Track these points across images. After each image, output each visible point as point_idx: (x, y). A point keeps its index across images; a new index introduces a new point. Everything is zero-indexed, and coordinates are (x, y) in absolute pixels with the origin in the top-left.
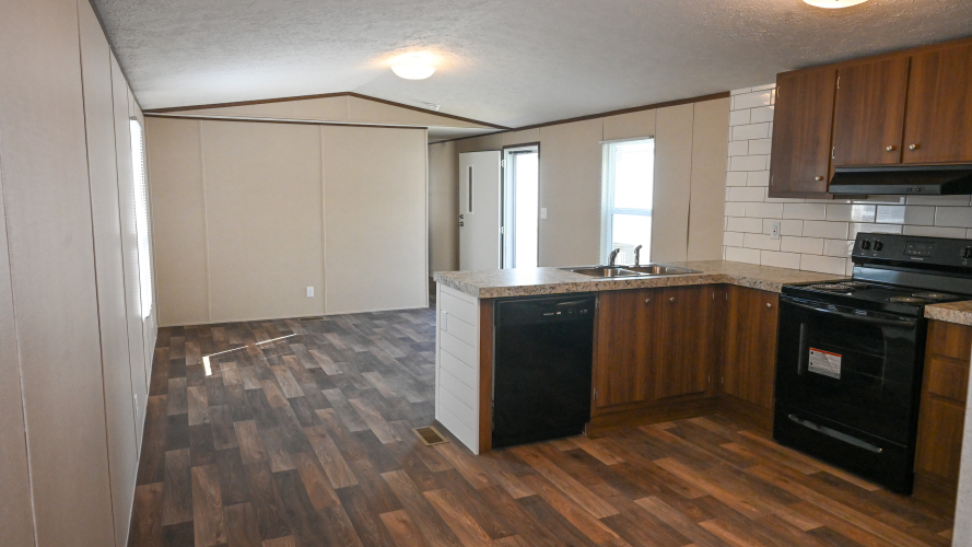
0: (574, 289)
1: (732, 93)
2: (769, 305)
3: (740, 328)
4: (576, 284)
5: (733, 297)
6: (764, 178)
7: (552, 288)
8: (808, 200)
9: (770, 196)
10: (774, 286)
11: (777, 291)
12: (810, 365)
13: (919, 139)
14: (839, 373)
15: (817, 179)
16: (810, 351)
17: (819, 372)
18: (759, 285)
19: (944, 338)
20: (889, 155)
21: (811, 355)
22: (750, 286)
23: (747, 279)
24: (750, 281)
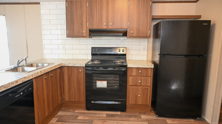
0: (25, 80)
1: (41, 3)
2: (80, 71)
3: (69, 79)
4: (25, 78)
5: (66, 70)
6: (65, 32)
7: (17, 82)
8: (73, 38)
9: (67, 37)
10: (82, 65)
11: (83, 66)
12: (97, 86)
13: (112, 22)
14: (106, 86)
15: (84, 32)
16: (97, 82)
17: (100, 87)
18: (76, 65)
19: (132, 71)
20: (105, 26)
21: (97, 83)
22: (73, 66)
23: (71, 64)
24: (72, 64)
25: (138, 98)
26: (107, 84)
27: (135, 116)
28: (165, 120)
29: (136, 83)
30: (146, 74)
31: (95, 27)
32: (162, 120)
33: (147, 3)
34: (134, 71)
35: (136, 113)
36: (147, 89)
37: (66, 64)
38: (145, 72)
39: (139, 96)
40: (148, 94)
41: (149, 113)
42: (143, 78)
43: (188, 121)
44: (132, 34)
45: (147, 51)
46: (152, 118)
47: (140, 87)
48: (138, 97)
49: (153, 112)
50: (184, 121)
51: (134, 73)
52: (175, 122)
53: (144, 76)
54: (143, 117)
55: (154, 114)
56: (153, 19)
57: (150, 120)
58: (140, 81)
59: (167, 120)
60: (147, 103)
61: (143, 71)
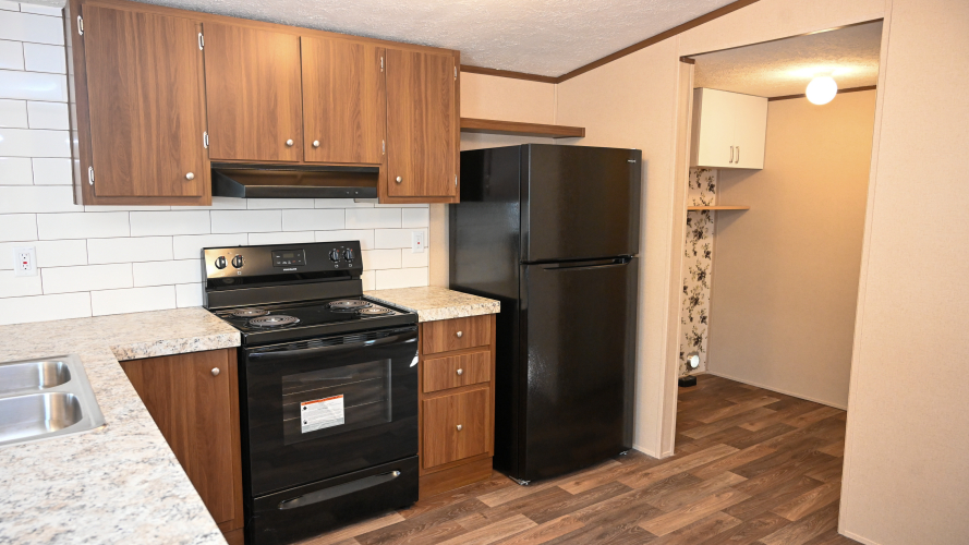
2: (216, 370)
9: (86, 201)
10: (225, 339)
11: (230, 345)
12: (303, 425)
13: (319, 136)
14: (343, 416)
15: (190, 175)
16: (302, 407)
17: (317, 428)
18: (194, 345)
19: (432, 337)
20: (288, 151)
21: (303, 412)
22: (175, 353)
23: (165, 343)
24: (173, 343)
25: (454, 437)
26: (345, 406)
27: (464, 509)
28: (556, 488)
29: (448, 381)
30: (477, 341)
31: (243, 153)
32: (549, 489)
33: (444, 71)
34: (440, 332)
35: (455, 498)
36: (482, 393)
37: (135, 346)
38: (474, 331)
39: (459, 426)
40: (484, 411)
41: (494, 484)
42: (468, 355)
43: (610, 470)
44: (399, 187)
45: (427, 250)
46: (517, 496)
47: (460, 394)
48: (455, 433)
49: (499, 474)
50: (601, 473)
51: (439, 343)
52: (586, 483)
53: (470, 349)
54: (491, 500)
55: (508, 481)
56: (463, 130)
57: (521, 503)
58: (460, 371)
59: (562, 487)
60: (484, 448)
61: (468, 329)
